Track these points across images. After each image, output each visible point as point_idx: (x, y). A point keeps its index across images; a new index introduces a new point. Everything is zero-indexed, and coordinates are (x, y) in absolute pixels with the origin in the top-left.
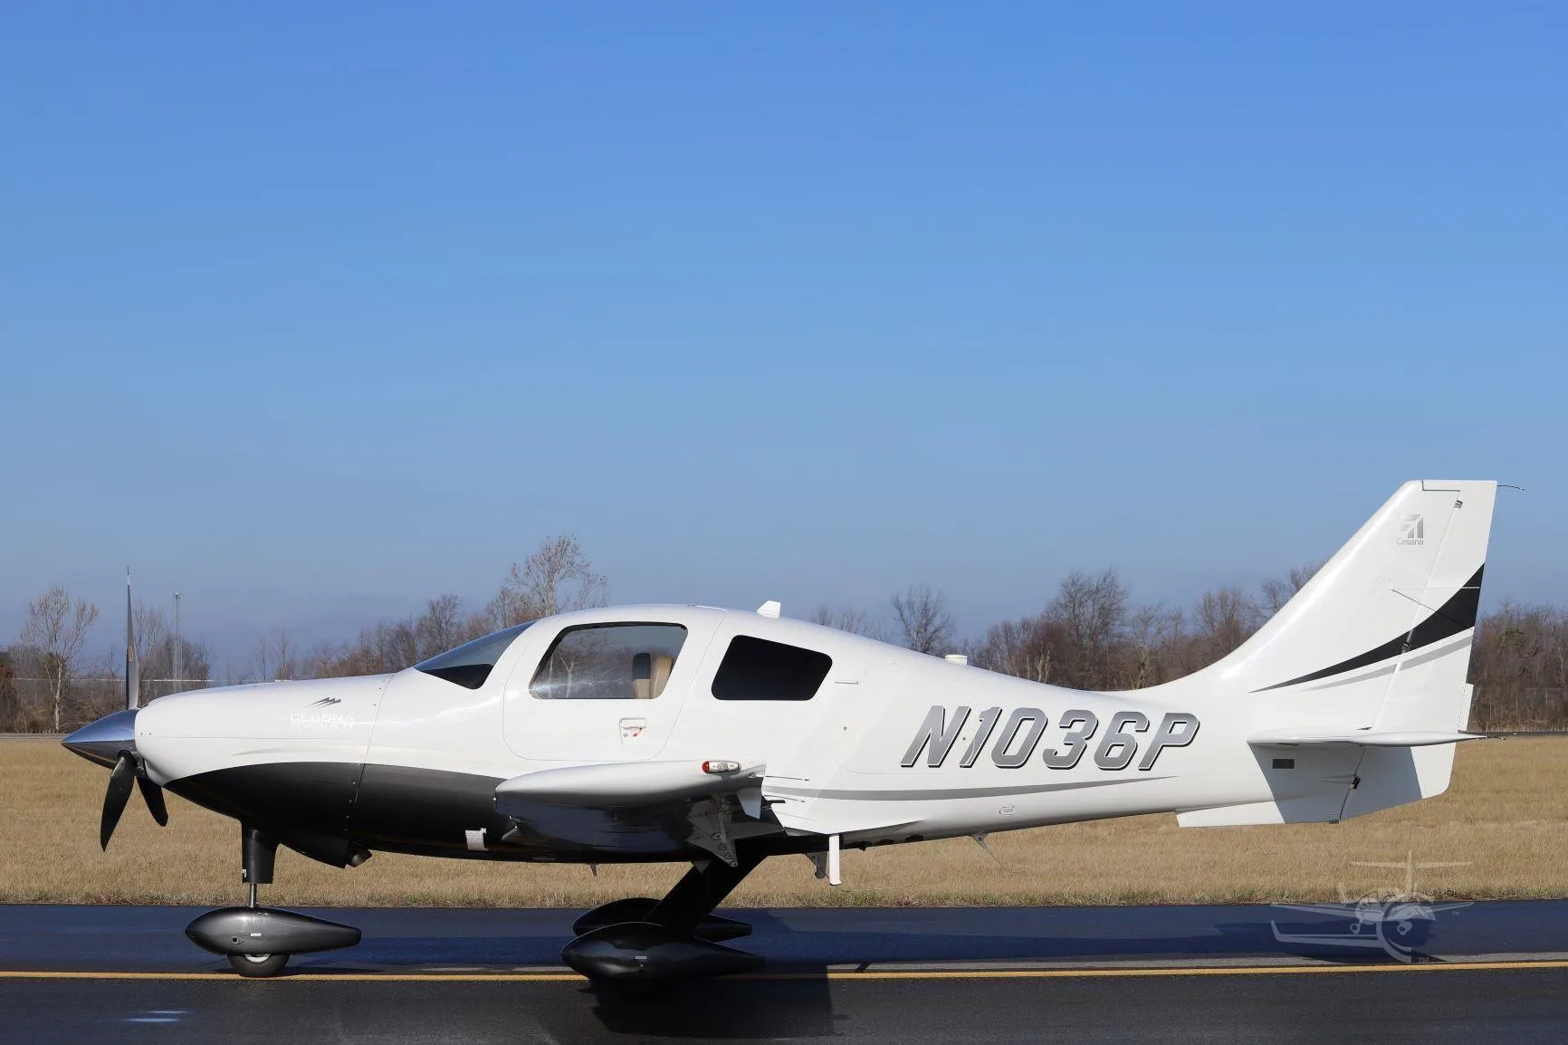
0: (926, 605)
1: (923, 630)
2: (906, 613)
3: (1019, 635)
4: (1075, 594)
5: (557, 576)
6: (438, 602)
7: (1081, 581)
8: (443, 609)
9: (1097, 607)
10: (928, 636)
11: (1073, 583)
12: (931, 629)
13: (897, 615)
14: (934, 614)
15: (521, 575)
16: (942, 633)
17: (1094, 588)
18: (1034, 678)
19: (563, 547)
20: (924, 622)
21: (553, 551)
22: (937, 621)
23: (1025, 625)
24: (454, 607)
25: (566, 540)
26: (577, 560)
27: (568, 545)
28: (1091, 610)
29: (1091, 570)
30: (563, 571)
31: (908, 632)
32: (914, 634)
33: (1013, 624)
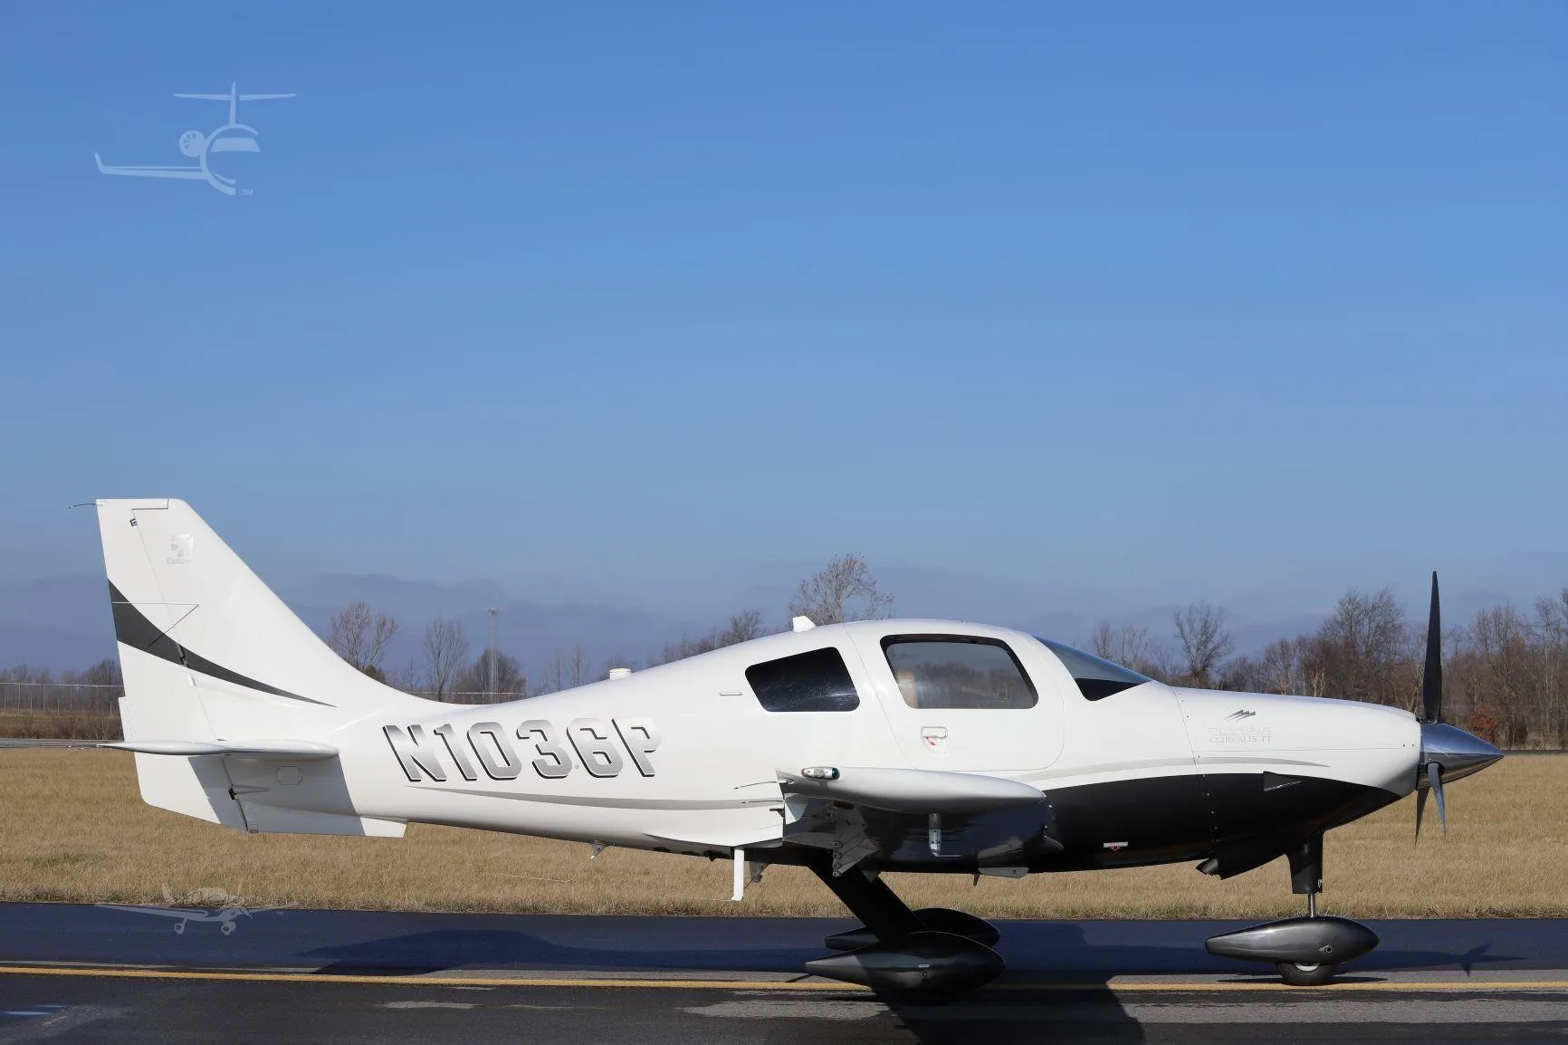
0: (1206, 622)
1: (1203, 648)
2: (1187, 629)
3: (1295, 651)
4: (1353, 612)
5: (844, 593)
6: (740, 619)
7: (1357, 600)
8: (745, 625)
9: (1373, 625)
10: (1208, 653)
11: (1350, 601)
12: (1211, 646)
13: (1177, 631)
14: (1214, 632)
15: (810, 592)
16: (1221, 650)
17: (1371, 606)
18: (1310, 694)
19: (850, 564)
20: (1204, 639)
21: (841, 568)
22: (1217, 638)
23: (1301, 643)
24: (756, 623)
25: (854, 558)
26: (865, 578)
27: (855, 563)
28: (1367, 627)
29: (1368, 590)
30: (850, 588)
31: (1188, 648)
32: (1193, 651)
33: (1289, 641)
